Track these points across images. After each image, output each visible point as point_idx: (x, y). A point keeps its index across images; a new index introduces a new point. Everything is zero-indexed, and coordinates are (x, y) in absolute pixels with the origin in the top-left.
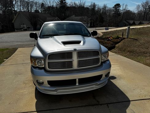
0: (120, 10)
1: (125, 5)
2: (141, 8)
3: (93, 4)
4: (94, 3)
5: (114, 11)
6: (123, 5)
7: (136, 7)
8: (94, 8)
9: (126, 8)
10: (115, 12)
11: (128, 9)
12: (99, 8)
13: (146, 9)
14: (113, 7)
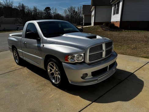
0: (51, 13)
1: (54, 9)
2: (68, 13)
3: (21, 5)
4: (23, 5)
5: (45, 14)
6: (53, 8)
7: (64, 11)
8: (24, 9)
9: (56, 12)
10: (47, 14)
11: (58, 13)
12: (29, 10)
13: (71, 13)
14: (44, 10)
